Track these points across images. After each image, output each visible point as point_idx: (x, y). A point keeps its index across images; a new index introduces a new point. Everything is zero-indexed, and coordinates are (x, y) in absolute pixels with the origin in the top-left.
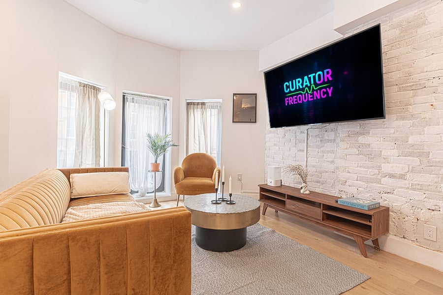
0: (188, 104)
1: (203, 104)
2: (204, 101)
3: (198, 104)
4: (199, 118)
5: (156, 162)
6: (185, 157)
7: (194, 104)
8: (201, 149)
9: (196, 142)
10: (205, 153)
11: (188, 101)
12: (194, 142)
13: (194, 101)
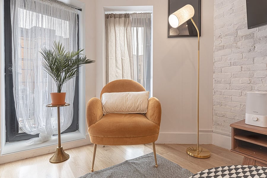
0: (107, 17)
1: (127, 16)
2: (128, 12)
3: (120, 16)
4: (122, 35)
5: (59, 90)
6: (104, 85)
7: (115, 16)
8: (125, 75)
9: (118, 65)
10: (129, 79)
11: (106, 13)
12: (116, 66)
13: (114, 13)
